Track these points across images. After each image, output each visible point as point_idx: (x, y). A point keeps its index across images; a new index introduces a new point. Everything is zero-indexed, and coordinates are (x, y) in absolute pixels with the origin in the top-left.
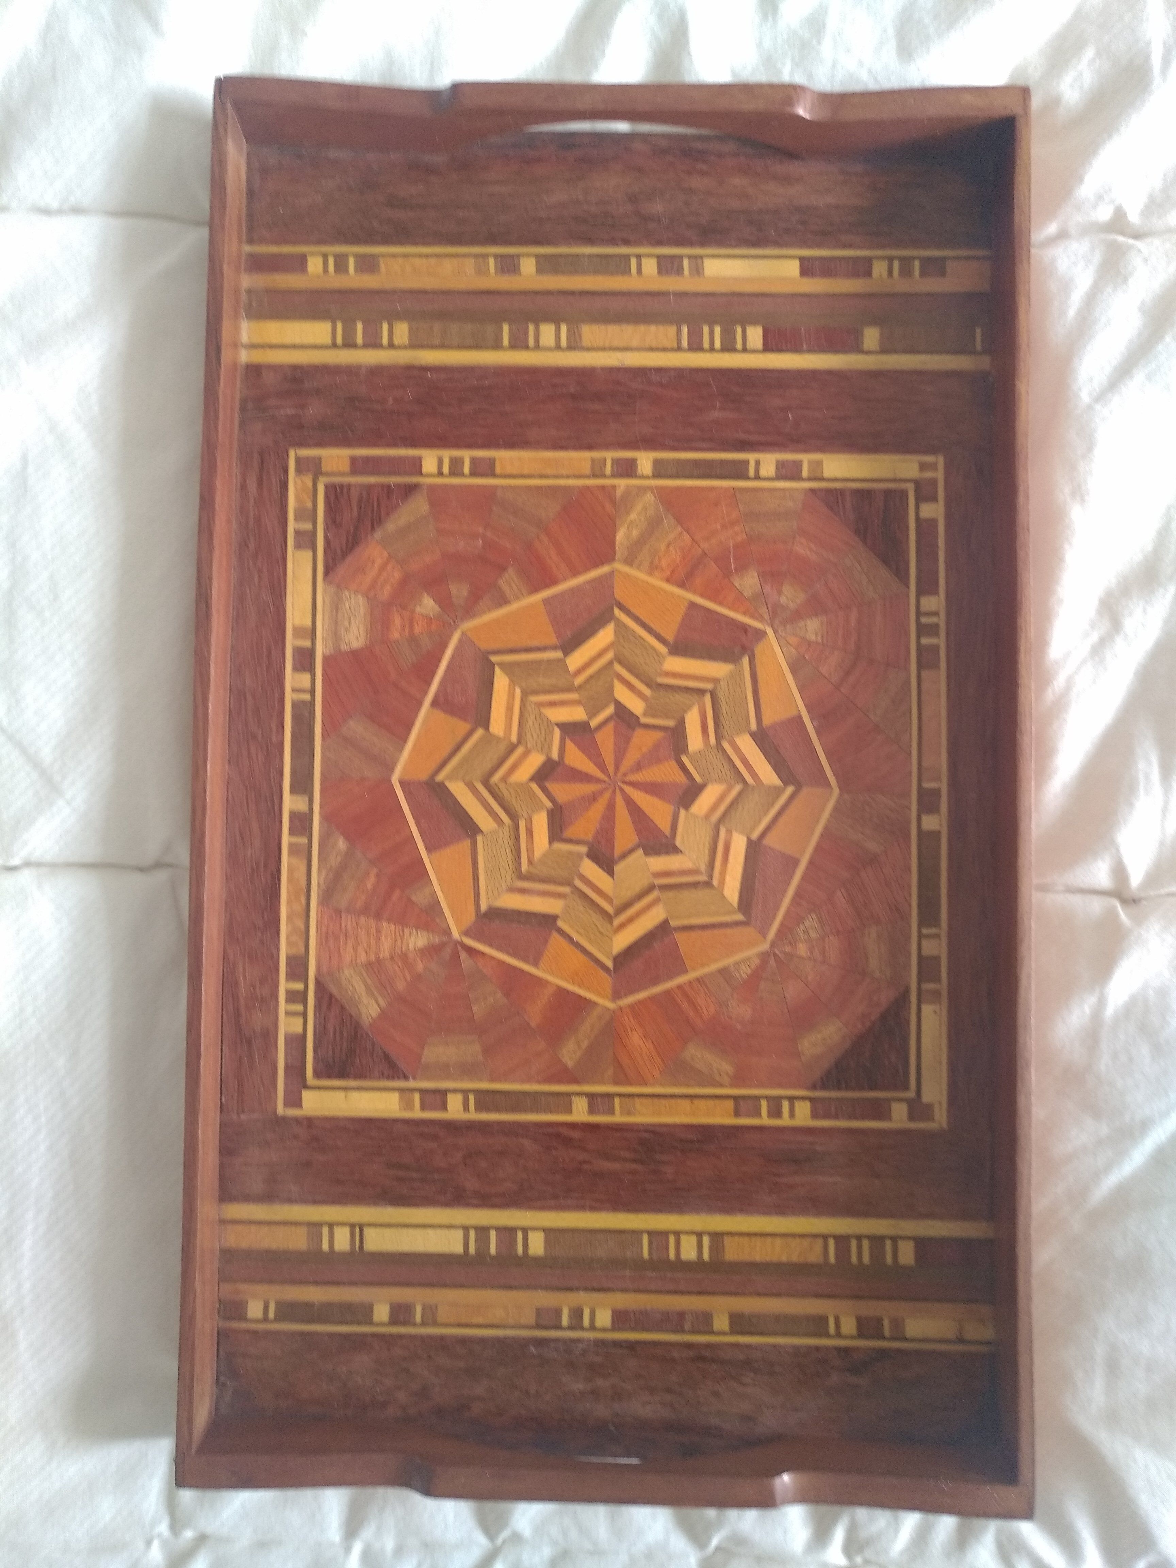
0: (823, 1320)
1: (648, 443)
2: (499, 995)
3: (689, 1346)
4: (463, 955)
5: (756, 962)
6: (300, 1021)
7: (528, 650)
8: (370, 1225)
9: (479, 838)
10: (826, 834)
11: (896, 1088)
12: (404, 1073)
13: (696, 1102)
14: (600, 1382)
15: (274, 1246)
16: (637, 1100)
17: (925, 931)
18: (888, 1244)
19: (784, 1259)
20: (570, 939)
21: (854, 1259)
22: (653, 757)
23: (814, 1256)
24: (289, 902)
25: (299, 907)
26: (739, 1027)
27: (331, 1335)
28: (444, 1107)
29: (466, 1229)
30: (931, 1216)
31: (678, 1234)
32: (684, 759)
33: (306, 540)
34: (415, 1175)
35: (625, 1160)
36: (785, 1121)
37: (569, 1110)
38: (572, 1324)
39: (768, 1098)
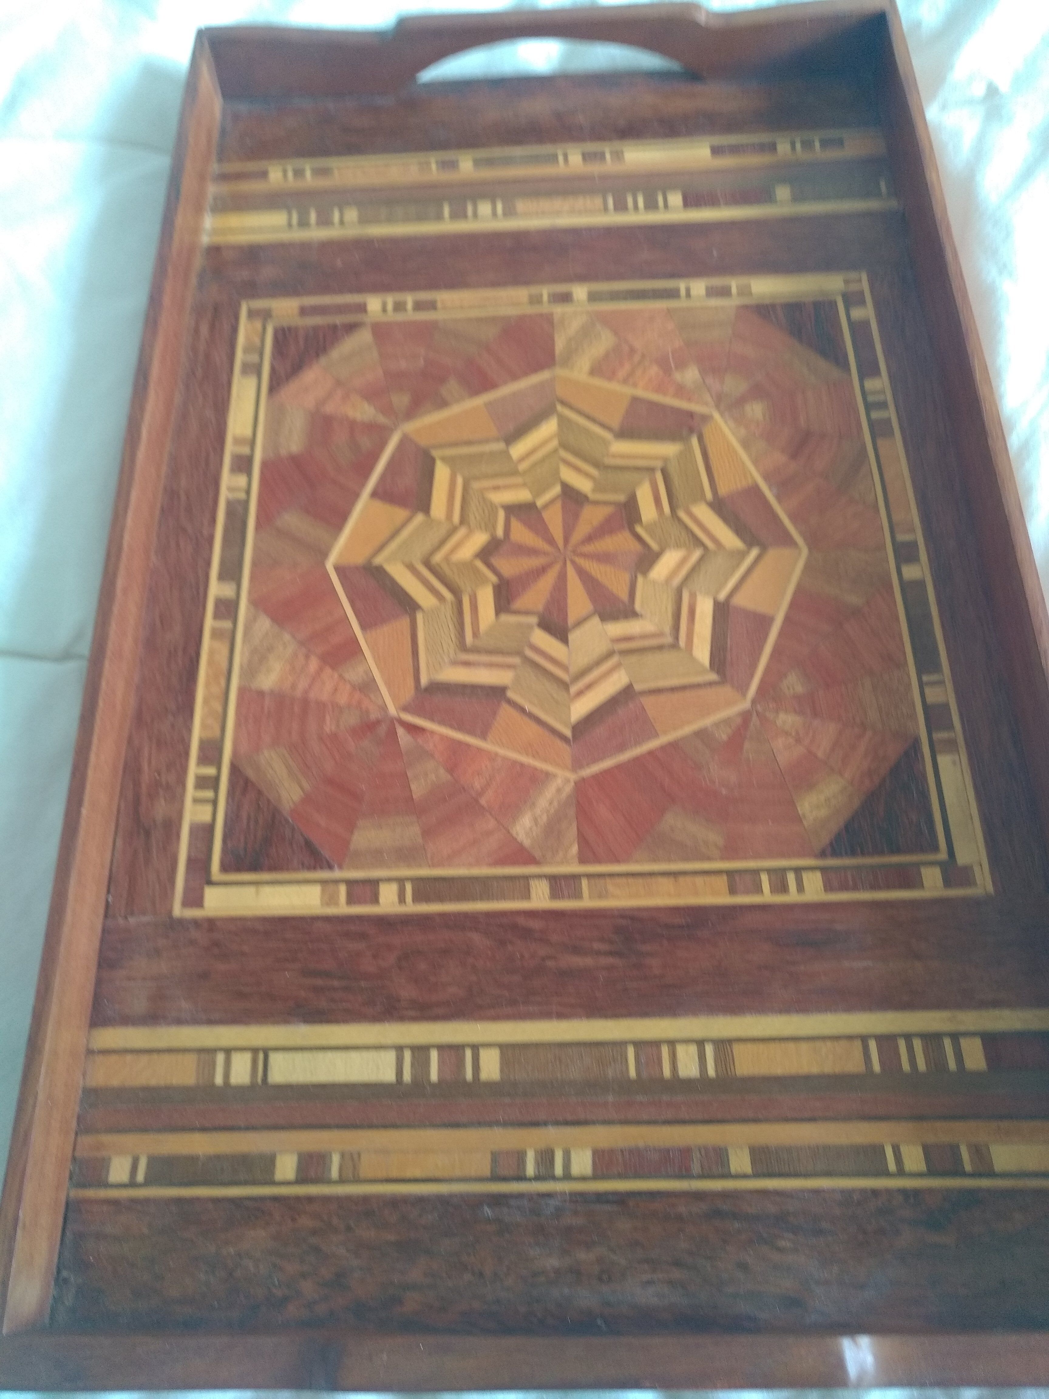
0: (876, 1151)
1: (582, 278)
2: (442, 771)
3: (699, 1196)
4: (400, 731)
5: (739, 721)
6: (208, 808)
7: (469, 443)
8: (277, 1049)
9: (419, 617)
10: (799, 590)
11: (922, 850)
12: (328, 862)
13: (681, 879)
14: (582, 1255)
15: (153, 1082)
16: (608, 880)
17: (925, 678)
18: (947, 1043)
19: (815, 1070)
20: (523, 710)
21: (906, 1066)
22: (605, 529)
23: (854, 1064)
24: (207, 684)
25: (217, 690)
26: (724, 792)
27: (216, 1201)
28: (375, 899)
29: (399, 1049)
30: (996, 1004)
31: (672, 1043)
32: (639, 530)
33: (254, 369)
34: (336, 983)
35: (598, 953)
36: (793, 896)
37: (526, 895)
38: (539, 1172)
39: (769, 871)
